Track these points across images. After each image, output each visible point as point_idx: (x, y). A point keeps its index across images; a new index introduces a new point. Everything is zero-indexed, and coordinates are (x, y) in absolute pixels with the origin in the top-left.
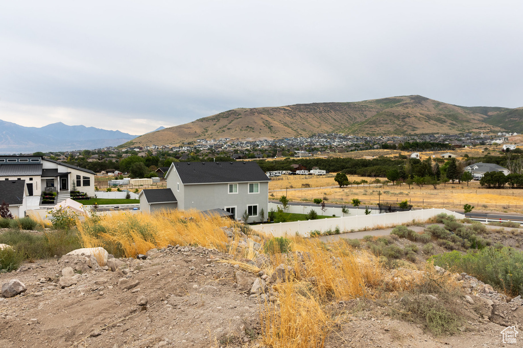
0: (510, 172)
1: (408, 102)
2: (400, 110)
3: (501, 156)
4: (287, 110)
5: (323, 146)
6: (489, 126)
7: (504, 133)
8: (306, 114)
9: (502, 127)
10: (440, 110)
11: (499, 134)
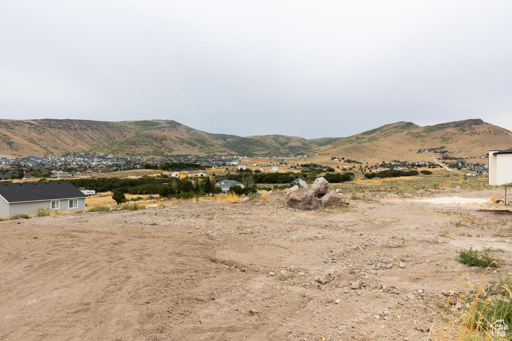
0: (244, 186)
1: (164, 125)
2: (157, 133)
3: (237, 174)
6: (228, 150)
7: (238, 157)
9: (236, 151)
10: (192, 135)
11: (235, 157)
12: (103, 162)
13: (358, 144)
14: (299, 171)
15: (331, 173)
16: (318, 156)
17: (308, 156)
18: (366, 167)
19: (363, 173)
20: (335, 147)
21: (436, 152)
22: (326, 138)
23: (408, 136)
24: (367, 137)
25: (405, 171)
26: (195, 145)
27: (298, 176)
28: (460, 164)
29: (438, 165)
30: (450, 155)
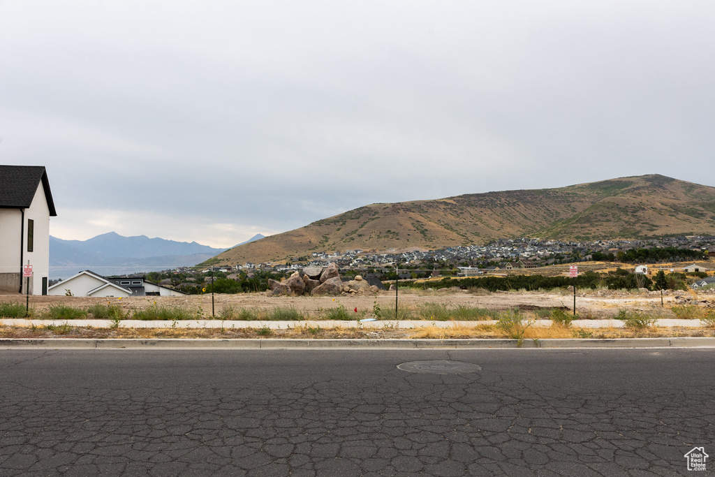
1: (641, 185)
2: (628, 199)
4: (450, 204)
5: (507, 258)
8: (478, 209)
10: (696, 197)
12: (539, 252)
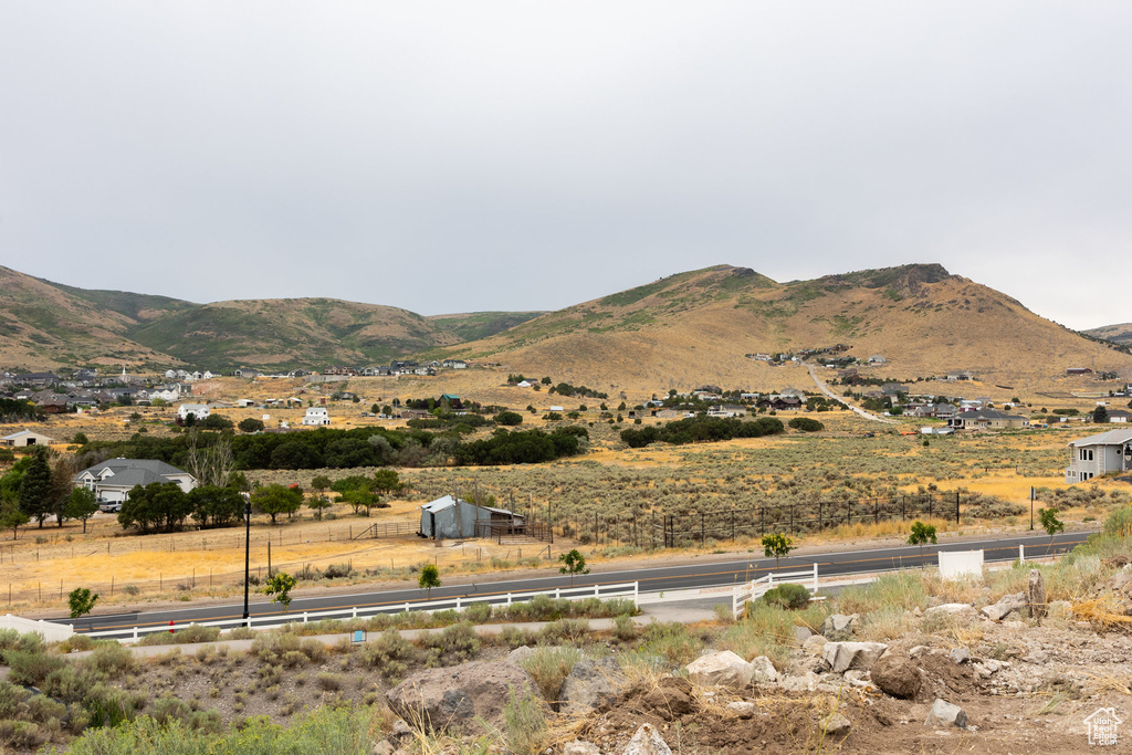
0: (196, 484)
3: (173, 436)
6: (143, 349)
7: (181, 373)
9: (175, 354)
11: (169, 373)
13: (593, 334)
14: (402, 423)
15: (510, 429)
16: (465, 373)
17: (430, 372)
18: (622, 407)
19: (616, 428)
20: (520, 343)
21: (823, 362)
22: (488, 314)
23: (742, 311)
24: (618, 311)
25: (743, 420)
26: (14, 329)
27: (398, 439)
28: (894, 399)
29: (835, 402)
30: (864, 373)
